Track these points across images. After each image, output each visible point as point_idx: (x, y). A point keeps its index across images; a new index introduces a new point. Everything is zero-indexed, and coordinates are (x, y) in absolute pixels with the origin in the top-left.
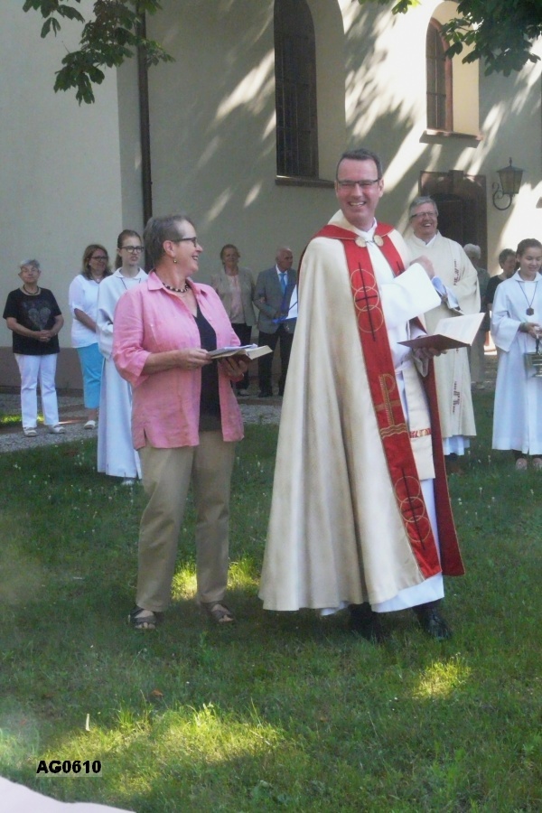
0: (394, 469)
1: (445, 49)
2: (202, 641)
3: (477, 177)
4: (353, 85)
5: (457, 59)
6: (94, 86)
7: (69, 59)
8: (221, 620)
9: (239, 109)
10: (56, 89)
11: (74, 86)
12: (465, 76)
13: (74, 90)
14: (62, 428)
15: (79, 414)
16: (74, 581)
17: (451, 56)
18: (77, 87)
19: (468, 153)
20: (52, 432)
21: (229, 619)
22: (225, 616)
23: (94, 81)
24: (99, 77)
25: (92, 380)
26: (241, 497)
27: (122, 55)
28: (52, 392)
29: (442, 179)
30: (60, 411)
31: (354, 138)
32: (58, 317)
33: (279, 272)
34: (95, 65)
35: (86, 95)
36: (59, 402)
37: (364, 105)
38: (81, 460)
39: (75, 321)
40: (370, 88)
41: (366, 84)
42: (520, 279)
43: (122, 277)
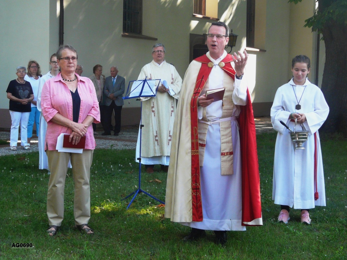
0: (194, 169)
16: (24, 217)
20: (24, 149)
22: (90, 231)
26: (103, 181)
28: (26, 129)
32: (32, 95)
38: (27, 162)
42: (294, 84)
43: (51, 75)
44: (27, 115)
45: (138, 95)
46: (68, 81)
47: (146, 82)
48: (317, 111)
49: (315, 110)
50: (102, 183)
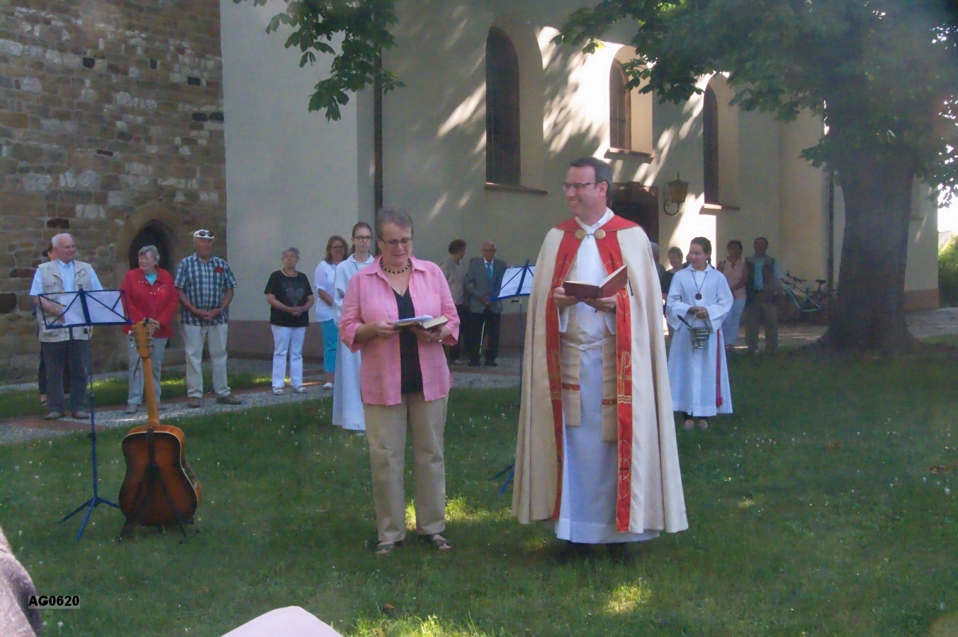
1: (625, 83)
2: (426, 564)
3: (652, 188)
4: (550, 111)
5: (635, 91)
6: (341, 106)
7: (321, 85)
8: (441, 547)
9: (455, 129)
10: (310, 109)
11: (325, 107)
12: (642, 105)
13: (324, 110)
14: (304, 388)
15: (319, 377)
17: (631, 88)
18: (327, 107)
19: (644, 168)
20: (296, 392)
21: (448, 547)
22: (445, 545)
23: (340, 103)
24: (344, 100)
25: (330, 348)
26: (456, 447)
27: (364, 82)
28: (299, 358)
29: (622, 188)
30: (305, 374)
31: (550, 153)
32: (310, 297)
33: (486, 262)
34: (342, 90)
35: (334, 114)
36: (304, 368)
37: (559, 127)
38: (322, 414)
39: (319, 299)
40: (564, 113)
41: (561, 110)
42: (693, 269)
43: (355, 261)
44: (301, 332)
45: (514, 293)
46: (394, 273)
47: (528, 271)
48: (720, 302)
49: (718, 301)
50: (454, 449)
